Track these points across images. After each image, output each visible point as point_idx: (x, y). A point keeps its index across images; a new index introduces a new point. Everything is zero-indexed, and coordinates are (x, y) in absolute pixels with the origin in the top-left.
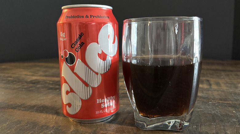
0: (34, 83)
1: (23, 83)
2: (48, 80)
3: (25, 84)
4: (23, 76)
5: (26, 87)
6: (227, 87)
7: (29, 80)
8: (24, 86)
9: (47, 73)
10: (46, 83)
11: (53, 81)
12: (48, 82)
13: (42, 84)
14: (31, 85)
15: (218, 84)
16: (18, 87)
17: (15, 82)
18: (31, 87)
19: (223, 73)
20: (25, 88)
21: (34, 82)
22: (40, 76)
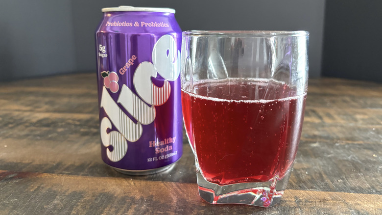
0: (48, 125)
1: (27, 127)
2: (69, 119)
3: (33, 128)
4: (16, 113)
5: (38, 133)
6: (343, 119)
7: (34, 120)
8: (32, 131)
9: (56, 107)
10: (69, 124)
11: (79, 121)
12: (71, 121)
13: (62, 127)
14: (45, 129)
15: (329, 116)
16: (23, 133)
17: (10, 126)
18: (49, 132)
19: (326, 99)
20: (38, 135)
21: (45, 122)
22: (47, 111)
